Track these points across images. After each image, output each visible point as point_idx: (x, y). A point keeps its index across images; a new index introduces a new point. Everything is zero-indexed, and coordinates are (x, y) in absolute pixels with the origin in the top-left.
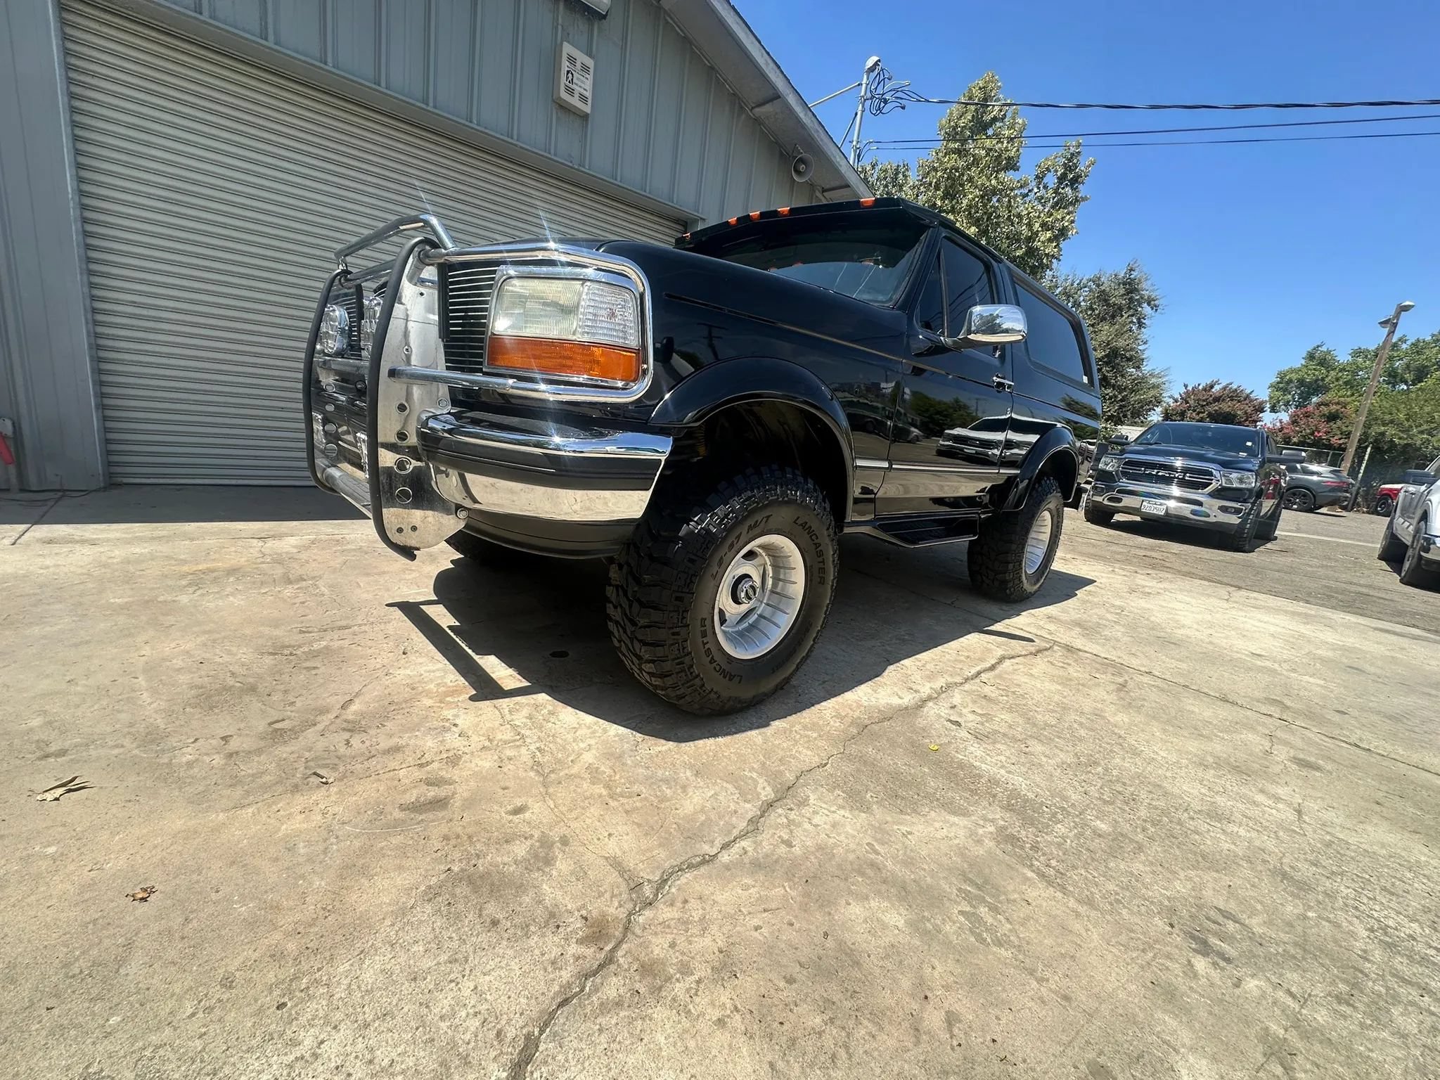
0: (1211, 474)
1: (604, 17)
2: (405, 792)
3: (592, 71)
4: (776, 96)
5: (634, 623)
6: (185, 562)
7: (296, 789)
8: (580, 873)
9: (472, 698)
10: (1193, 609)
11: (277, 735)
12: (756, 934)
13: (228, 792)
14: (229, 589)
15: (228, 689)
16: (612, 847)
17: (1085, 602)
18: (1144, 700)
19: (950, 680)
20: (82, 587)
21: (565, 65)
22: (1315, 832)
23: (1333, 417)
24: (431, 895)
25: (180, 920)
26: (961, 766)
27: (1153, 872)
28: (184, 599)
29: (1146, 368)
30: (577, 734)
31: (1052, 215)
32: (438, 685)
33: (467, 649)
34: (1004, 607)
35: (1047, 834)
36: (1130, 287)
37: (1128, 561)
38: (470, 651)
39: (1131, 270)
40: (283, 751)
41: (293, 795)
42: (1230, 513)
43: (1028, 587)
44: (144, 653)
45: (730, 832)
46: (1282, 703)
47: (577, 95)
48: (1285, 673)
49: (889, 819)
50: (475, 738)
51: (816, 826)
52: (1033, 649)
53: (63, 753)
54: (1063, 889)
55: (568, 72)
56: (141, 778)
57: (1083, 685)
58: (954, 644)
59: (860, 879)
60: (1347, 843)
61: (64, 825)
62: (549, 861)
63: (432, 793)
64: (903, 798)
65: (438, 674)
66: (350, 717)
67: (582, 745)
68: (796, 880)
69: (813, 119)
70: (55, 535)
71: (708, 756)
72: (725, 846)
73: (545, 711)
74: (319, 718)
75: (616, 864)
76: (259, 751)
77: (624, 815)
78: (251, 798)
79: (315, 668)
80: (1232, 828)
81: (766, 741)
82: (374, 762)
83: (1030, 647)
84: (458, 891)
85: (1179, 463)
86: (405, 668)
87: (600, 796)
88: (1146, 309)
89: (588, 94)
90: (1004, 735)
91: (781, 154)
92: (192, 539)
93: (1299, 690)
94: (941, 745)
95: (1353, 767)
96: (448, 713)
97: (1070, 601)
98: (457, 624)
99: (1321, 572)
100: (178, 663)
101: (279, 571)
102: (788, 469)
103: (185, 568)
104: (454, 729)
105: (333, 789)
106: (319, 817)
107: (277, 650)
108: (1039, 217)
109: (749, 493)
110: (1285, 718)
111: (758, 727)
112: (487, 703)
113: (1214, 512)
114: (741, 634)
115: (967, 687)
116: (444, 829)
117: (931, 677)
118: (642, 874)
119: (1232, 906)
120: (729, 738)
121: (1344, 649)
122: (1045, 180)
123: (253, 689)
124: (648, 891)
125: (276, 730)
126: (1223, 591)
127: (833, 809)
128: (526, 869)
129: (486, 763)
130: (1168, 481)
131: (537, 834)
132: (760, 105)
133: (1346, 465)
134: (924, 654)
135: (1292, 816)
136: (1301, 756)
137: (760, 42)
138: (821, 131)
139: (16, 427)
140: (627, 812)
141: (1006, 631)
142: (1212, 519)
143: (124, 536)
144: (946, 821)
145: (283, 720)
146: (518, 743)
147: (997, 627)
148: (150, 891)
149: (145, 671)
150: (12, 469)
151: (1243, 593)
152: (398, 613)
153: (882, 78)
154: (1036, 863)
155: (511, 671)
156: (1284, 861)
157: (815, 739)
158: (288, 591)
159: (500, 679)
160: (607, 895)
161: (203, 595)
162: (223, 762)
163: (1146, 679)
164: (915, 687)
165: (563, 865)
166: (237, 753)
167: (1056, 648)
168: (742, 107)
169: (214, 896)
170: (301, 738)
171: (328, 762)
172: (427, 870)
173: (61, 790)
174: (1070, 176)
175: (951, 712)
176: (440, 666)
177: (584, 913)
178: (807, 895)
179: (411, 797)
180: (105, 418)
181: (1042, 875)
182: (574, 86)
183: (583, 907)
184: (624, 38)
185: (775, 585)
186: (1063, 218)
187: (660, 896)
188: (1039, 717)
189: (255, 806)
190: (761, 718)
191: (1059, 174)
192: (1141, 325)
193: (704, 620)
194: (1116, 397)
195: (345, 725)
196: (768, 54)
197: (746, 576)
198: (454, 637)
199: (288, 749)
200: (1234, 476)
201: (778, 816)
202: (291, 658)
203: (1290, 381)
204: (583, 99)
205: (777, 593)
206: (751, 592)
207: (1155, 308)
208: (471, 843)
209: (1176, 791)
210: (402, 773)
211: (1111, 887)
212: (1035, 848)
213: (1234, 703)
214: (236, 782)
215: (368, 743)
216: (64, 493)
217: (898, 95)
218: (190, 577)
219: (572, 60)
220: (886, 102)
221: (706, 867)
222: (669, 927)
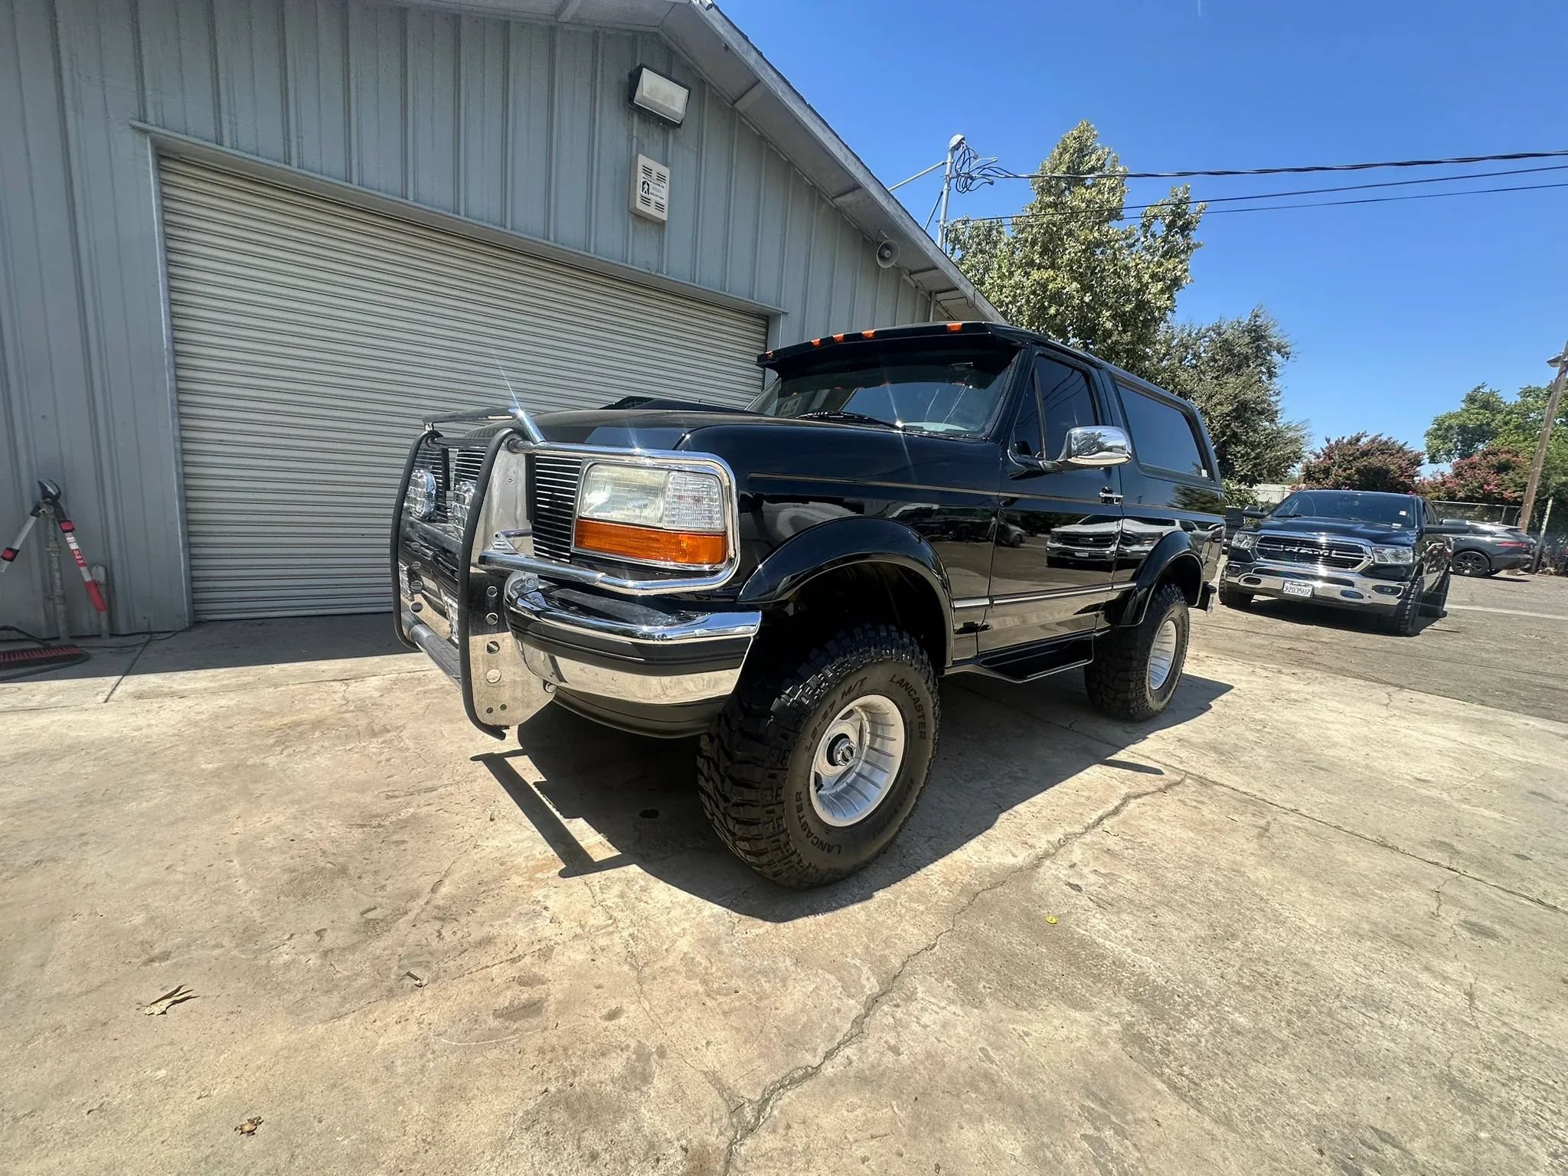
0: (1360, 550)
1: (679, 126)
2: (498, 994)
3: (668, 179)
4: (857, 187)
5: (726, 800)
6: (270, 715)
7: (391, 994)
8: (678, 1093)
9: (563, 874)
10: (1348, 720)
11: (371, 927)
12: (863, 1167)
13: (323, 999)
14: (315, 747)
15: (320, 871)
16: (710, 1059)
17: (1220, 717)
18: (1290, 848)
19: (1069, 830)
20: (174, 750)
21: (641, 177)
22: (1489, 1022)
23: (1503, 468)
24: (530, 1122)
25: (285, 1156)
26: (1083, 943)
27: (1300, 1081)
28: (272, 761)
29: (1282, 421)
30: (671, 916)
31: (1162, 265)
32: (527, 857)
33: (554, 810)
34: (1129, 729)
35: (1178, 1031)
36: (1257, 335)
37: (1271, 658)
38: (557, 814)
39: (1256, 316)
40: (378, 946)
41: (388, 1001)
42: (1388, 593)
43: (1154, 704)
44: (236, 830)
45: (832, 1038)
46: (1451, 846)
47: (653, 204)
48: (1456, 805)
49: (1003, 1016)
50: (566, 924)
51: (925, 1027)
52: (1161, 784)
53: (165, 956)
54: (1197, 1104)
55: (644, 183)
56: (240, 985)
57: (1220, 831)
58: (1073, 782)
59: (974, 1096)
60: (1527, 1037)
61: (172, 1043)
62: (646, 1078)
63: (526, 995)
64: (1019, 988)
65: (526, 844)
66: (441, 903)
67: (676, 930)
68: (905, 1097)
69: (897, 206)
70: (144, 688)
71: (808, 939)
72: (829, 1055)
73: (636, 887)
74: (410, 904)
75: (714, 1079)
76: (352, 948)
77: (722, 1017)
78: (348, 1006)
79: (403, 842)
80: (1392, 1020)
81: (869, 916)
82: (466, 956)
83: (1158, 781)
84: (556, 1116)
85: (1323, 539)
86: (493, 838)
87: (697, 993)
88: (1276, 357)
89: (664, 202)
90: (1131, 901)
91: (865, 240)
92: (276, 686)
93: (1472, 827)
94: (1059, 916)
95: (1537, 932)
96: (538, 893)
97: (1203, 716)
98: (544, 779)
99: (1501, 658)
100: (270, 841)
101: (363, 722)
102: (882, 627)
103: (272, 723)
104: (545, 913)
105: (428, 993)
106: (415, 1028)
107: (366, 821)
108: (1148, 268)
109: (841, 659)
110: (1454, 867)
111: (860, 901)
112: (577, 879)
113: (1368, 592)
114: (838, 796)
115: (1088, 838)
116: (538, 1040)
117: (1047, 828)
118: (742, 1093)
119: (1391, 1126)
120: (829, 915)
121: (1528, 767)
122: (1153, 228)
123: (343, 871)
124: (749, 1114)
125: (369, 921)
126: (1381, 693)
127: (943, 1004)
128: (624, 1088)
129: (578, 955)
130: (1312, 559)
131: (633, 1044)
132: (839, 195)
133: (1524, 521)
134: (1040, 796)
135: (1462, 1001)
136: (1474, 919)
137: (837, 137)
138: (904, 215)
139: (109, 574)
140: (725, 1013)
141: (1131, 760)
142: (1366, 601)
143: (211, 685)
144: (1066, 1018)
145: (375, 908)
146: (611, 929)
147: (1121, 756)
148: (256, 1122)
149: (239, 852)
150: (104, 615)
151: (1406, 694)
152: (482, 769)
153: (967, 157)
154: (1167, 1070)
155: (600, 838)
156: (1452, 1062)
157: (922, 913)
158: (374, 746)
159: (589, 847)
160: (707, 1120)
161: (290, 755)
162: (319, 962)
163: (1292, 819)
164: (1030, 841)
165: (660, 1083)
166: (332, 950)
167: (1188, 781)
168: (820, 197)
169: (318, 1127)
170: (393, 930)
171: (421, 959)
172: (524, 1092)
173: (168, 1002)
174: (1180, 223)
175: (1071, 872)
176: (528, 833)
177: (684, 1142)
178: (917, 1116)
179: (503, 1001)
180: (192, 557)
181: (1173, 1087)
182: (650, 196)
183: (683, 1135)
184: (700, 145)
185: (872, 741)
186: (1175, 268)
187: (762, 1120)
188: (1169, 875)
189: (352, 1016)
190: (863, 888)
191: (1167, 221)
192: (1271, 375)
193: (799, 794)
194: (1248, 454)
195: (435, 912)
196: (847, 147)
197: (843, 736)
198: (541, 796)
199: (381, 944)
200: (1388, 551)
201: (884, 1015)
202: (380, 830)
203: (1450, 427)
204: (660, 207)
205: (875, 750)
206: (847, 754)
207: (1286, 355)
208: (567, 1057)
209: (1327, 970)
210: (495, 971)
211: (1252, 1101)
212: (1166, 1051)
213: (1396, 849)
214: (331, 987)
215: (459, 935)
216: (151, 634)
217: (986, 172)
218: (277, 733)
219: (647, 171)
220: (972, 179)
221: (808, 1082)
222: (771, 1159)
